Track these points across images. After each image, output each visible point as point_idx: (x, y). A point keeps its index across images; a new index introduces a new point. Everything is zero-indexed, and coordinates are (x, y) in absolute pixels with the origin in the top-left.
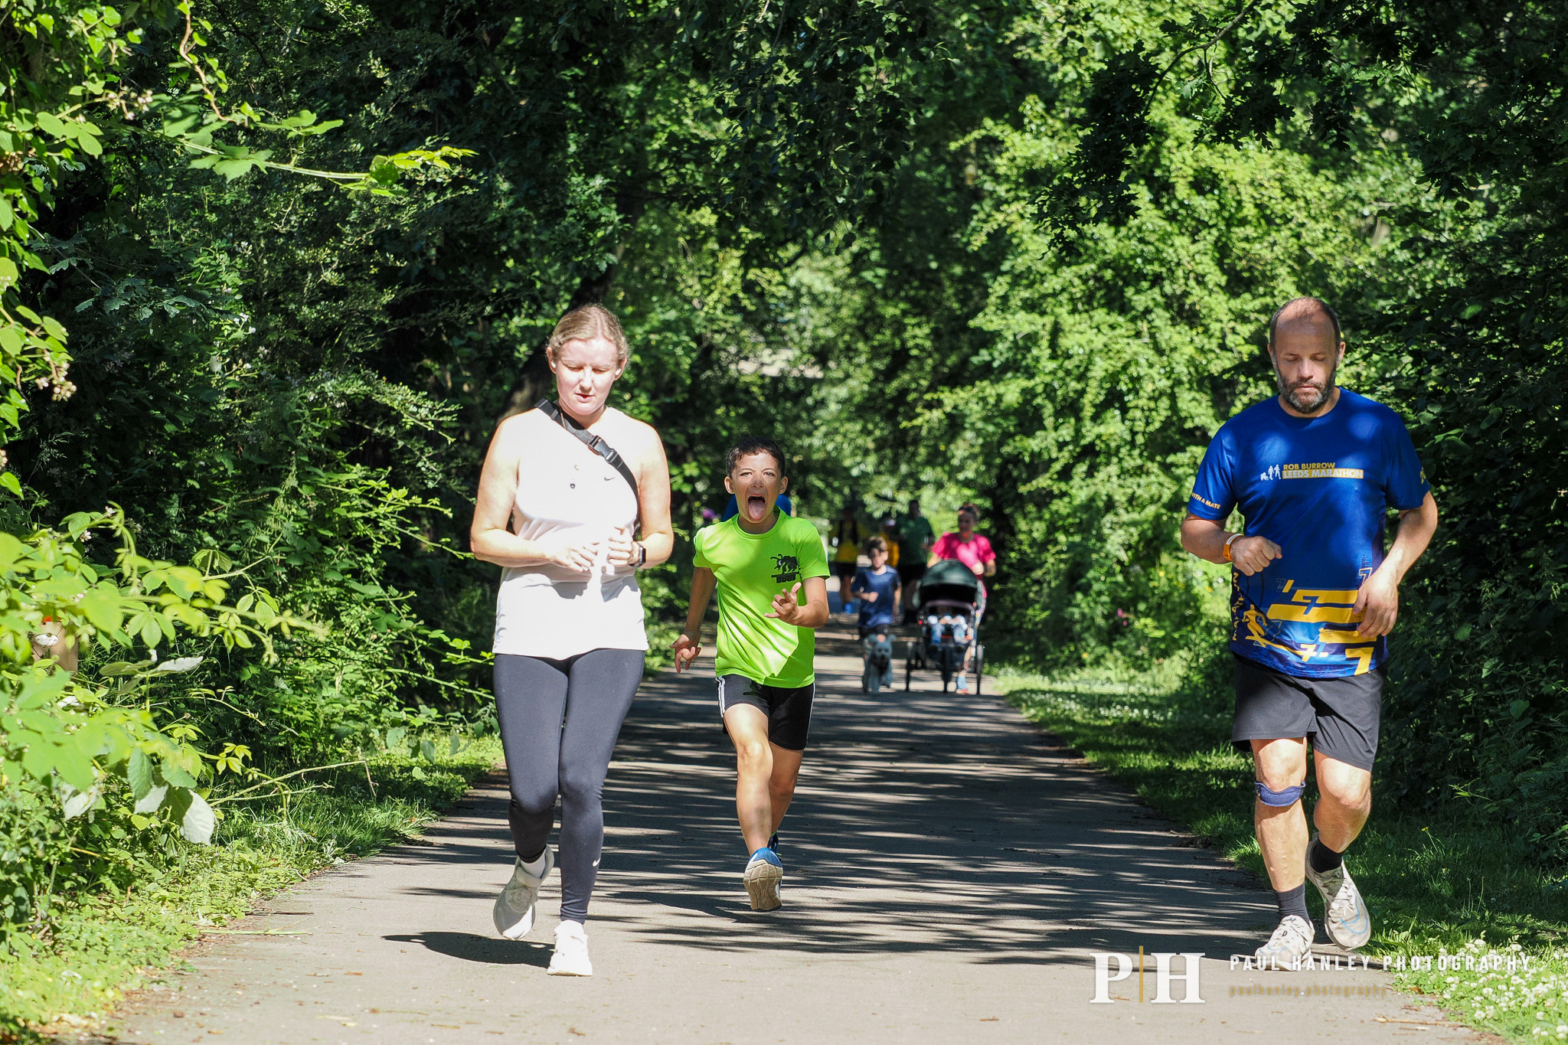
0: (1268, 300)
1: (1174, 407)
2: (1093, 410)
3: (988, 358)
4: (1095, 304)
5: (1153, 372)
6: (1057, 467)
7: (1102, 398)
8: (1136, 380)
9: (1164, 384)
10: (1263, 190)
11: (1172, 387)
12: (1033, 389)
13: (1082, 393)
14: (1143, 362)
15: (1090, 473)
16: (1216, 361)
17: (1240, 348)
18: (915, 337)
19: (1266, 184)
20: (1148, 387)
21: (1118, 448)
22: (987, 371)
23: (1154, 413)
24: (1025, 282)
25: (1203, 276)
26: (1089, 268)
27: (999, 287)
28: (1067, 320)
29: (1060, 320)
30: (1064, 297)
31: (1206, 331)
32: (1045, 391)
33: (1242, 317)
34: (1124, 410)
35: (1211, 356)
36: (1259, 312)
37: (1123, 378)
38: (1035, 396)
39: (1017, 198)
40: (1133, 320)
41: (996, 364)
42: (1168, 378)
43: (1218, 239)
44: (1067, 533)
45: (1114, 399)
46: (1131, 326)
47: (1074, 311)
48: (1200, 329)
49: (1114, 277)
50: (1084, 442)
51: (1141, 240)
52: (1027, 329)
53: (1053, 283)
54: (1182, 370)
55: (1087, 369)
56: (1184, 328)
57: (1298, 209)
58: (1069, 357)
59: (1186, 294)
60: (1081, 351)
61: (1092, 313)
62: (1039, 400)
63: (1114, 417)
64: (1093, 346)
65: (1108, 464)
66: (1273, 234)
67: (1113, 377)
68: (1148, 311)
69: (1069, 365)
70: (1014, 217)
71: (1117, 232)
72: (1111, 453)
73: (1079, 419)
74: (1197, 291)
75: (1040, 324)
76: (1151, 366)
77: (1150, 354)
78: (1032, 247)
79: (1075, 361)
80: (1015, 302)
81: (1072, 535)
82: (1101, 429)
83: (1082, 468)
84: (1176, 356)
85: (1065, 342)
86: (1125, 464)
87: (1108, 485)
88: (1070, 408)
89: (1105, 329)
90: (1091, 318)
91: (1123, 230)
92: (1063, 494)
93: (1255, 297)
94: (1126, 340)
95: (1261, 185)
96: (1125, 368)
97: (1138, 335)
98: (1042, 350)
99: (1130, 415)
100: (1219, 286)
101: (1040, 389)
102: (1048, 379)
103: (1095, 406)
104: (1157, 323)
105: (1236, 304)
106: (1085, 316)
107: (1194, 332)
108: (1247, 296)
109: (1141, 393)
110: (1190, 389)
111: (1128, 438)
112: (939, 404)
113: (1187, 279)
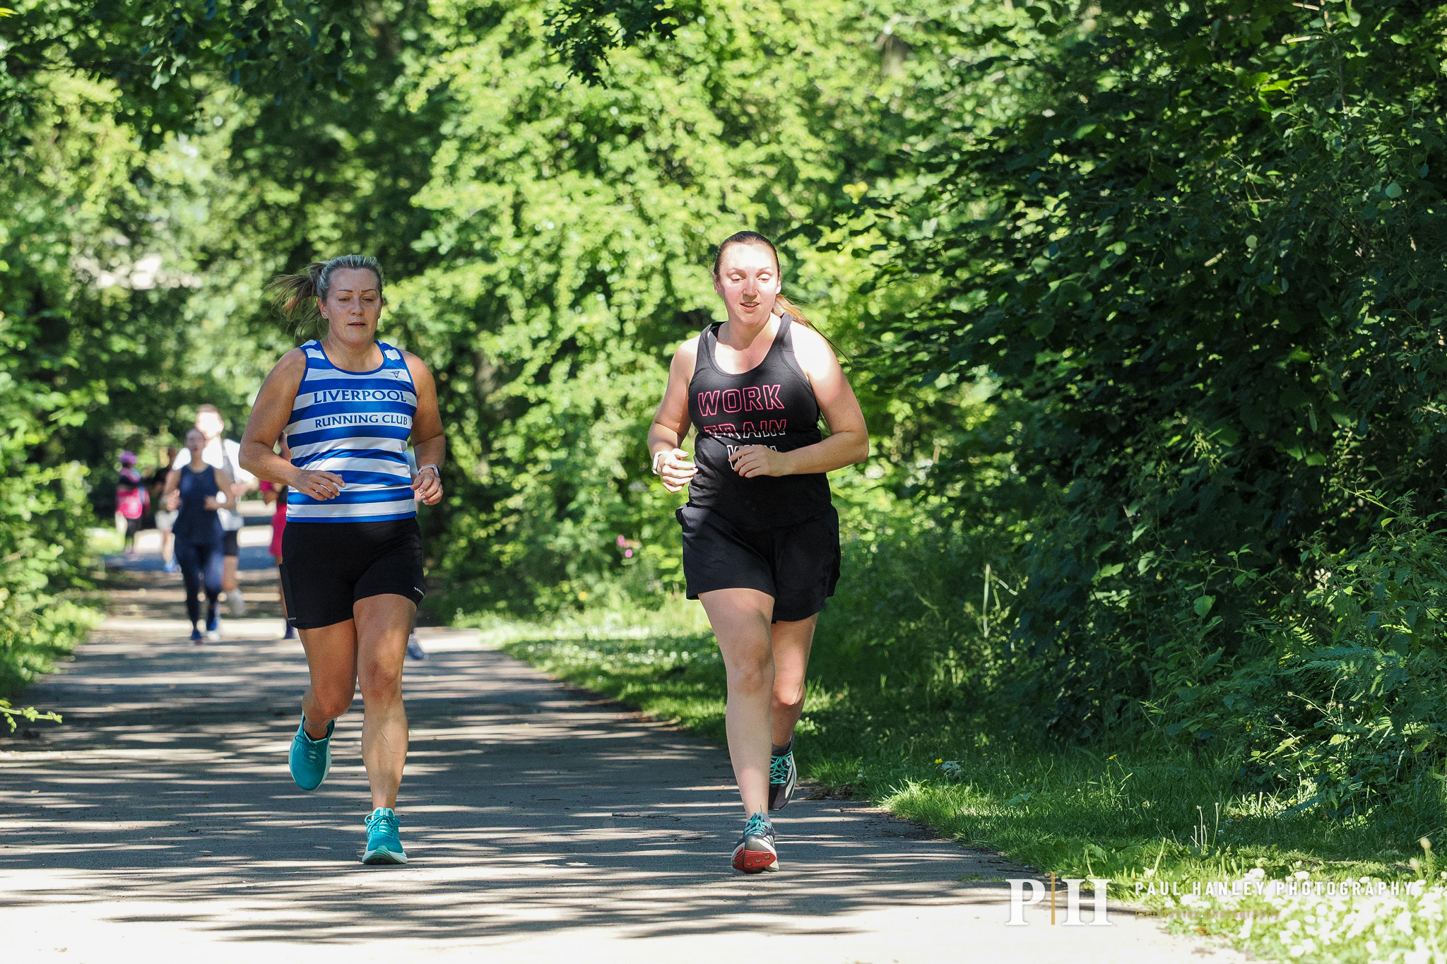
0: (774, 148)
1: (668, 287)
2: (571, 296)
3: (433, 243)
4: (564, 167)
5: (641, 245)
6: (532, 369)
7: (581, 281)
8: (619, 257)
9: (656, 259)
10: (758, 15)
11: (664, 263)
12: (496, 276)
13: (555, 277)
14: (627, 233)
15: (572, 374)
16: (717, 227)
17: (744, 210)
19: (761, 6)
20: (635, 265)
21: (604, 342)
22: (435, 259)
23: (645, 295)
24: (477, 146)
25: (694, 124)
26: (555, 123)
27: (446, 154)
28: (532, 189)
29: (522, 189)
30: (526, 161)
31: (702, 190)
32: (510, 277)
33: (744, 172)
34: (608, 293)
35: (709, 221)
36: (763, 163)
37: (604, 254)
38: (500, 284)
39: (459, 45)
40: (612, 183)
41: (443, 250)
42: (660, 251)
43: (709, 78)
44: (549, 448)
45: (596, 282)
46: (610, 190)
47: (539, 177)
48: (695, 190)
49: (585, 133)
50: (563, 336)
52: (483, 203)
53: (510, 146)
54: (676, 242)
55: (560, 247)
56: (675, 188)
57: (803, 34)
58: (537, 233)
59: (673, 148)
60: (550, 226)
61: (560, 178)
62: (504, 290)
63: (597, 303)
64: (565, 219)
65: (593, 361)
66: (775, 67)
67: (592, 255)
68: (630, 171)
69: (538, 243)
70: (458, 69)
72: (596, 348)
73: (554, 309)
74: (687, 144)
75: (498, 194)
76: (638, 238)
77: (636, 223)
78: (482, 103)
79: (545, 238)
80: (466, 171)
81: (555, 450)
82: (583, 320)
83: (562, 368)
84: (667, 224)
85: (529, 216)
86: (614, 360)
87: (596, 387)
88: (544, 295)
89: (579, 196)
90: (560, 184)
92: (541, 402)
93: (759, 144)
94: (605, 209)
95: (756, 9)
96: (606, 242)
97: (619, 200)
98: (505, 228)
99: (616, 299)
100: (715, 135)
101: (504, 276)
102: (513, 263)
103: (574, 291)
104: (640, 185)
105: (736, 156)
106: (552, 182)
107: (688, 192)
108: (748, 145)
109: (627, 272)
110: (688, 263)
111: (616, 327)
113: (674, 128)
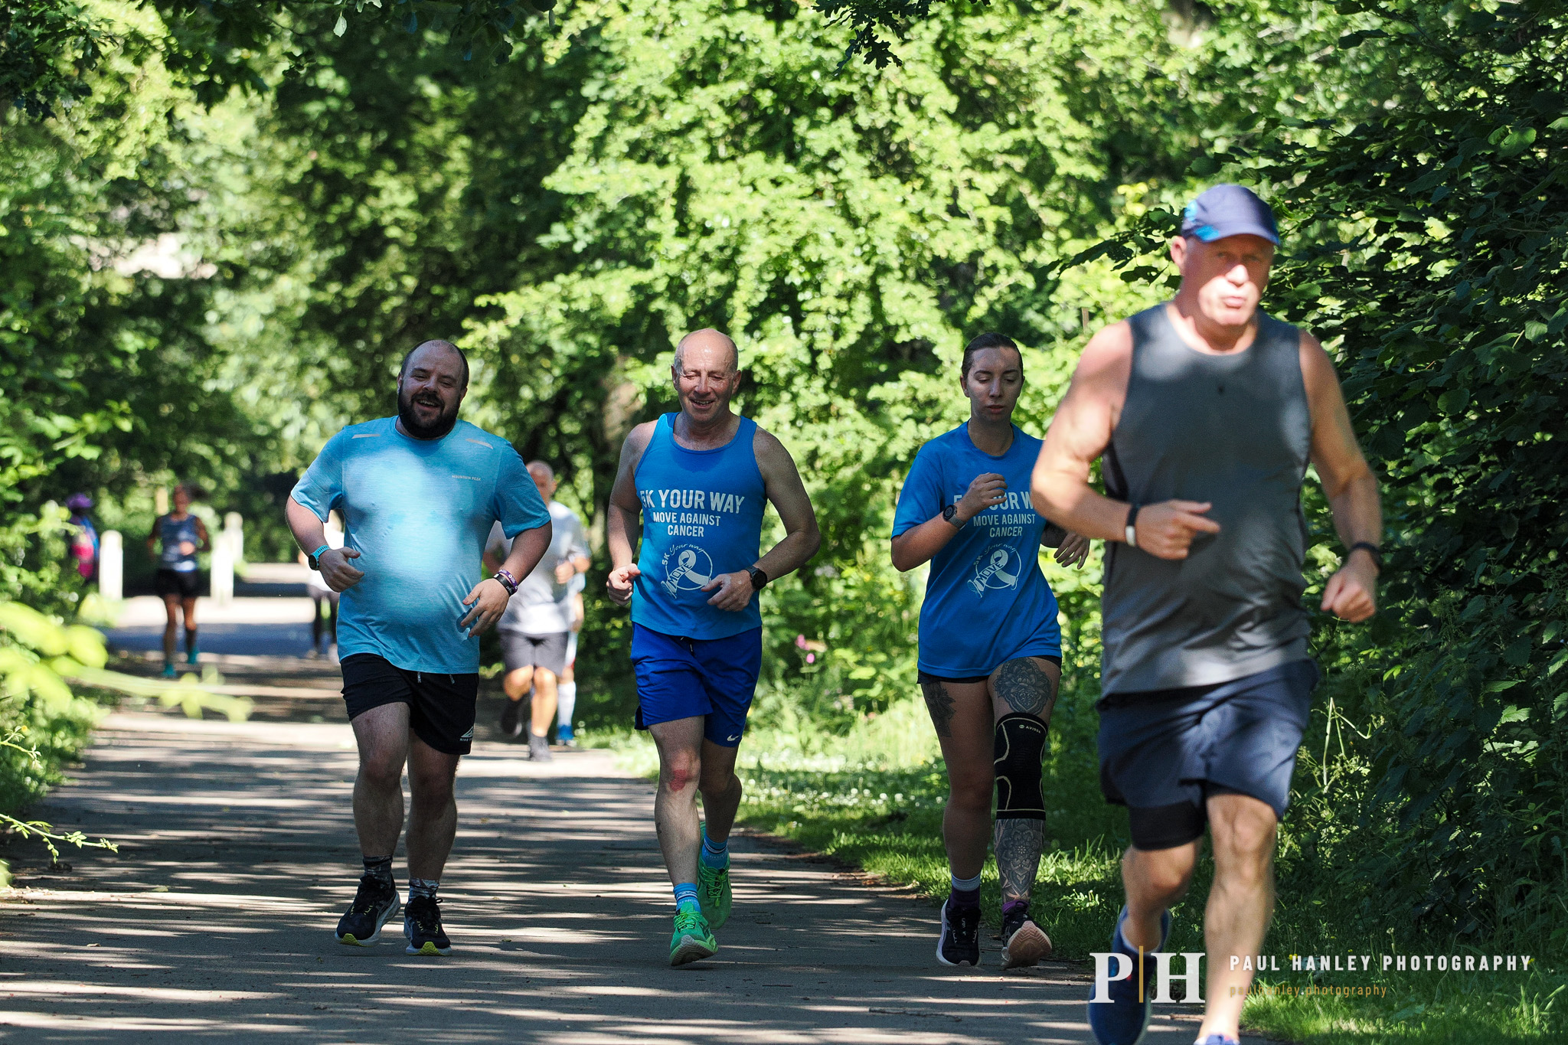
0: (1024, 133)
1: (877, 310)
2: (749, 316)
3: (565, 238)
4: (746, 146)
5: (843, 253)
7: (762, 297)
8: (815, 267)
9: (862, 273)
11: (873, 278)
12: (649, 286)
13: (729, 289)
14: (826, 237)
16: (943, 234)
17: (980, 213)
18: (393, 207)
20: (835, 279)
21: (790, 378)
22: (566, 260)
23: (846, 320)
24: (632, 113)
25: (920, 98)
26: (735, 89)
27: (592, 123)
28: (702, 174)
29: (689, 173)
30: (697, 136)
31: (926, 185)
32: (669, 287)
33: (982, 163)
34: (798, 316)
35: (935, 225)
36: (1008, 152)
37: (795, 263)
38: (655, 296)
40: (809, 170)
41: (578, 248)
42: (868, 263)
43: (942, 37)
45: (781, 299)
46: (805, 180)
47: (713, 158)
48: (918, 184)
49: (776, 102)
51: (817, 42)
52: (637, 188)
53: (678, 114)
54: (890, 252)
55: (737, 251)
56: (891, 182)
58: (707, 232)
59: (892, 127)
60: (726, 223)
61: (740, 161)
62: (660, 304)
63: (783, 328)
64: (745, 215)
65: (773, 404)
66: (1031, 27)
67: (780, 265)
68: (833, 154)
69: (708, 245)
70: (613, 11)
71: (779, 30)
72: (778, 386)
74: (909, 122)
75: (658, 180)
76: (840, 244)
77: (840, 225)
78: (642, 57)
79: (718, 239)
80: (617, 145)
82: (763, 348)
84: (879, 226)
85: (698, 208)
86: (801, 403)
88: (714, 313)
89: (764, 185)
90: (741, 169)
91: (789, 27)
93: (1005, 127)
94: (798, 204)
96: (797, 248)
97: (818, 193)
98: (664, 223)
99: (809, 323)
100: (946, 113)
101: (661, 286)
102: (673, 269)
103: (751, 310)
104: (846, 175)
105: (974, 141)
106: (730, 166)
107: (908, 187)
108: (990, 128)
109: (824, 287)
110: (903, 280)
111: (806, 359)
112: (498, 313)
113: (894, 102)
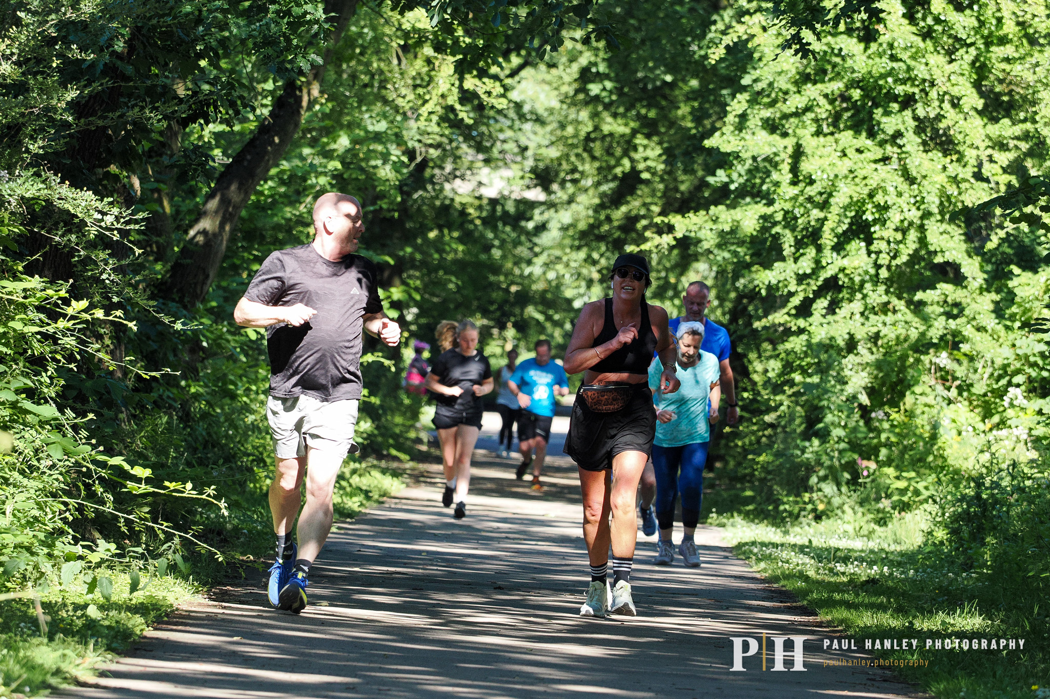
0: (1028, 126)
1: (923, 241)
2: (835, 240)
3: (725, 179)
4: (842, 126)
5: (901, 201)
6: (796, 301)
7: (844, 227)
8: (883, 208)
9: (914, 215)
11: (922, 218)
12: (771, 216)
13: (823, 222)
14: (891, 190)
15: (832, 309)
16: (970, 191)
17: (996, 178)
20: (894, 217)
21: (863, 282)
22: (723, 195)
23: (901, 246)
24: (766, 100)
25: (959, 99)
26: (836, 86)
27: (738, 104)
28: (810, 143)
29: (802, 142)
30: (808, 117)
31: (961, 158)
32: (785, 218)
33: (1002, 146)
34: (869, 241)
35: (964, 186)
36: (1018, 138)
37: (870, 206)
38: (775, 224)
39: (759, 10)
40: (882, 144)
41: (733, 187)
42: (918, 209)
43: (977, 59)
44: (804, 372)
45: (859, 229)
46: (879, 150)
47: (818, 133)
48: (955, 157)
49: (863, 97)
50: (826, 274)
51: (893, 58)
52: (767, 151)
53: (796, 102)
54: (933, 202)
55: (830, 195)
56: (937, 155)
58: (812, 182)
59: (939, 117)
60: (824, 176)
61: (836, 135)
62: (777, 229)
63: (859, 249)
64: (837, 172)
65: (850, 301)
66: (1036, 54)
67: (858, 206)
68: (898, 134)
69: (811, 191)
70: (756, 30)
71: (866, 48)
72: (856, 289)
73: (819, 249)
74: (951, 115)
75: (781, 146)
76: (900, 195)
77: (900, 182)
79: (818, 187)
80: (754, 122)
81: (810, 376)
82: (845, 262)
83: (822, 304)
84: (927, 184)
85: (806, 167)
86: (868, 300)
87: (850, 324)
88: (811, 238)
89: (851, 152)
90: (837, 141)
91: (874, 46)
92: (801, 331)
94: (874, 166)
96: (871, 196)
97: (885, 160)
98: (783, 175)
99: (876, 246)
100: (976, 109)
101: (779, 217)
102: (788, 206)
103: (837, 236)
104: (907, 148)
105: (994, 130)
106: (830, 138)
107: (948, 159)
108: (1006, 121)
109: (888, 223)
110: (942, 221)
111: (872, 271)
112: (670, 229)
113: (941, 101)
